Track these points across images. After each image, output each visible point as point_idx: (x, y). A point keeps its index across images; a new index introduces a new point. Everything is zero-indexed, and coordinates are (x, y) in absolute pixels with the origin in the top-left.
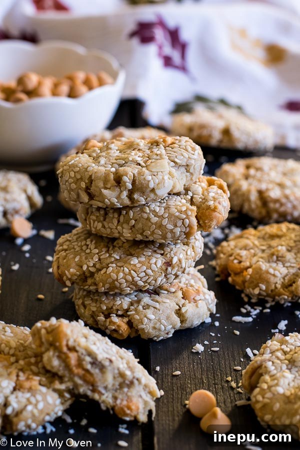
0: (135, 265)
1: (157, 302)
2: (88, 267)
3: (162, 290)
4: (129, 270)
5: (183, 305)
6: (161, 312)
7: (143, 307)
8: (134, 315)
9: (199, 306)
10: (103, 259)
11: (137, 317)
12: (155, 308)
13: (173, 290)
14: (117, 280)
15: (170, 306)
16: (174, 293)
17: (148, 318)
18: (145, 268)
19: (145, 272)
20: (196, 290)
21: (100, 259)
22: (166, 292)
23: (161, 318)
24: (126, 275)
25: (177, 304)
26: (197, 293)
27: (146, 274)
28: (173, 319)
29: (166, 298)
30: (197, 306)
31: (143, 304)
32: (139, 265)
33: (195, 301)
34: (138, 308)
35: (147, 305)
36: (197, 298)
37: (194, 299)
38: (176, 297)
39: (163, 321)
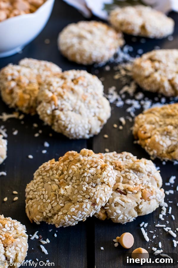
0: (74, 212)
1: (124, 201)
2: (47, 213)
3: (129, 191)
4: (71, 216)
5: (141, 203)
6: (125, 208)
7: (115, 204)
8: (108, 209)
9: (151, 204)
10: (54, 207)
11: (110, 211)
12: (122, 205)
13: (136, 191)
14: (65, 222)
15: (131, 205)
16: (136, 193)
17: (116, 213)
18: (80, 212)
19: (81, 214)
20: (151, 191)
21: (52, 207)
22: (131, 193)
23: (125, 213)
24: (70, 219)
25: (137, 203)
26: (151, 193)
27: (82, 215)
28: (133, 213)
29: (130, 198)
30: (149, 204)
31: (115, 202)
32: (76, 211)
33: (149, 200)
34: (111, 205)
35: (118, 203)
36: (151, 197)
37: (148, 198)
38: (137, 197)
39: (126, 214)
